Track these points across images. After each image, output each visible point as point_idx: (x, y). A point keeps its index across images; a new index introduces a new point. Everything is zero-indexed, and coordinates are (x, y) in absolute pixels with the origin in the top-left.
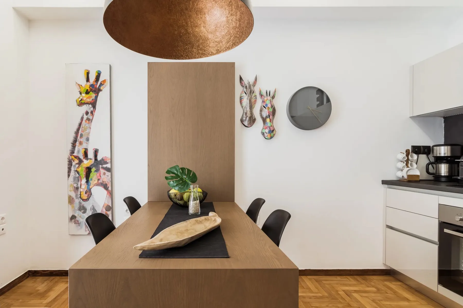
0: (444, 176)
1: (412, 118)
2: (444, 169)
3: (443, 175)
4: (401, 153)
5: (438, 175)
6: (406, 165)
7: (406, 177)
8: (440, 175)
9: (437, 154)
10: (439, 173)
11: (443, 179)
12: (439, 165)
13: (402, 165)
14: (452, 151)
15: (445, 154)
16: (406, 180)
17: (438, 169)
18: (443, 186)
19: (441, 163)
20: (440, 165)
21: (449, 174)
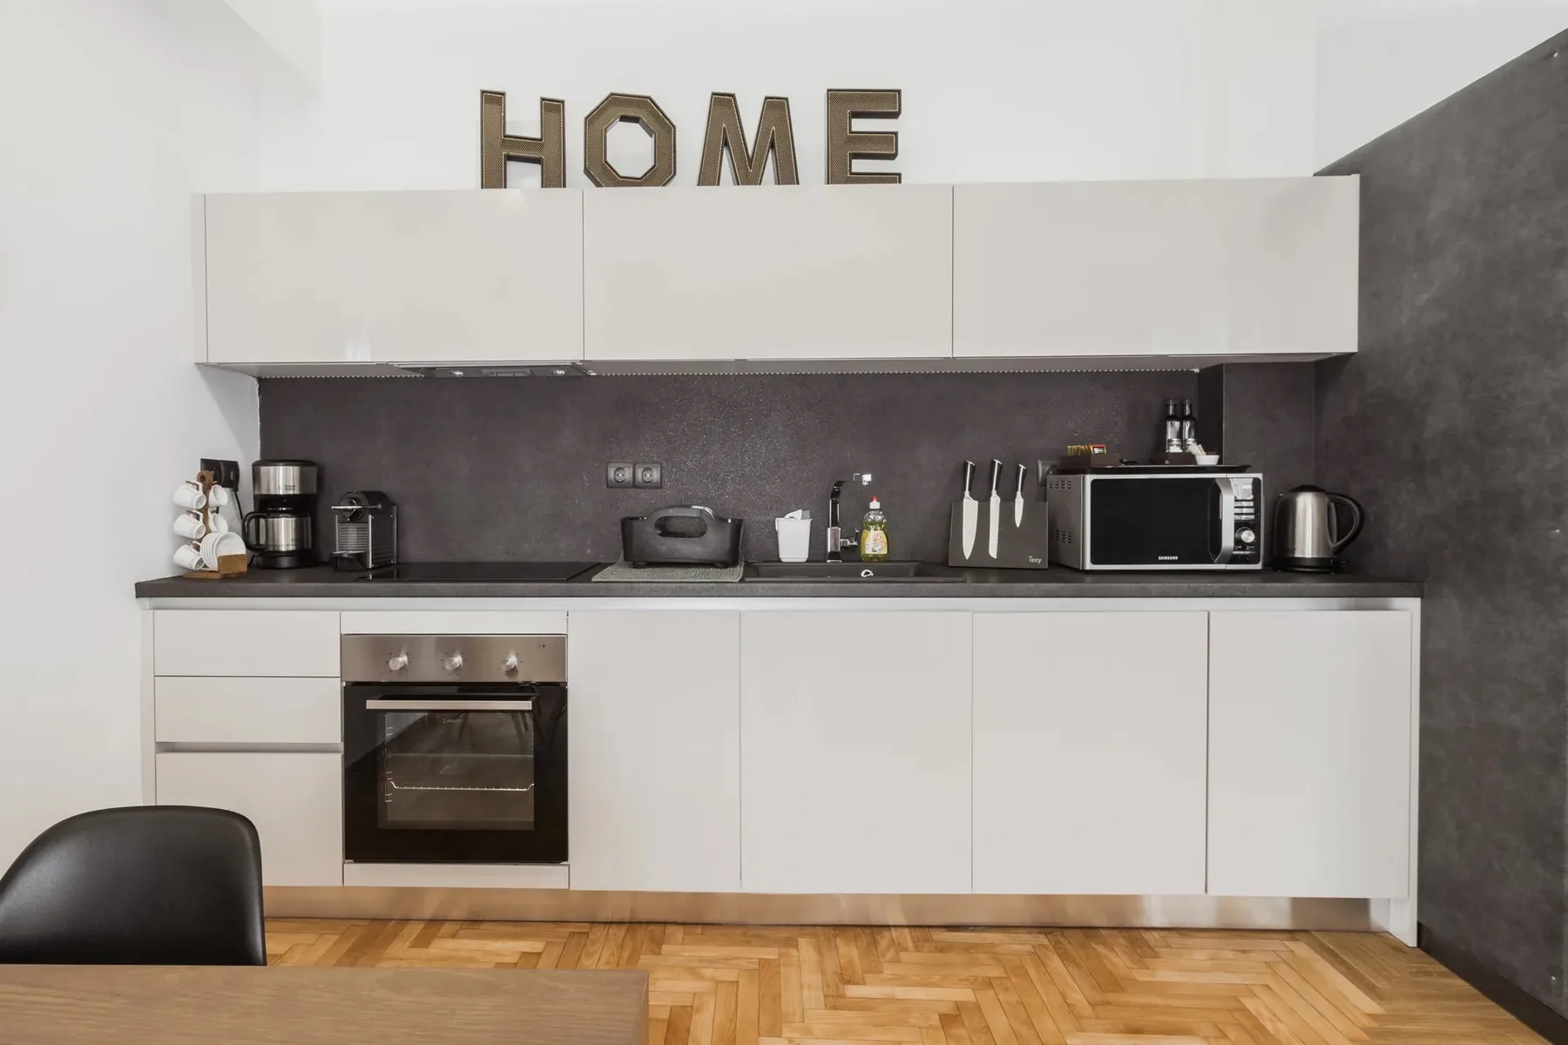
0: (288, 553)
1: (206, 368)
2: (285, 532)
3: (283, 549)
4: (187, 482)
5: (271, 549)
6: (204, 522)
7: (213, 565)
8: (276, 549)
9: (268, 490)
10: (274, 546)
11: (285, 562)
12: (273, 521)
13: (193, 525)
14: (303, 479)
15: (287, 488)
16: (216, 574)
17: (271, 533)
18: (286, 583)
19: (276, 515)
20: (276, 520)
21: (296, 545)
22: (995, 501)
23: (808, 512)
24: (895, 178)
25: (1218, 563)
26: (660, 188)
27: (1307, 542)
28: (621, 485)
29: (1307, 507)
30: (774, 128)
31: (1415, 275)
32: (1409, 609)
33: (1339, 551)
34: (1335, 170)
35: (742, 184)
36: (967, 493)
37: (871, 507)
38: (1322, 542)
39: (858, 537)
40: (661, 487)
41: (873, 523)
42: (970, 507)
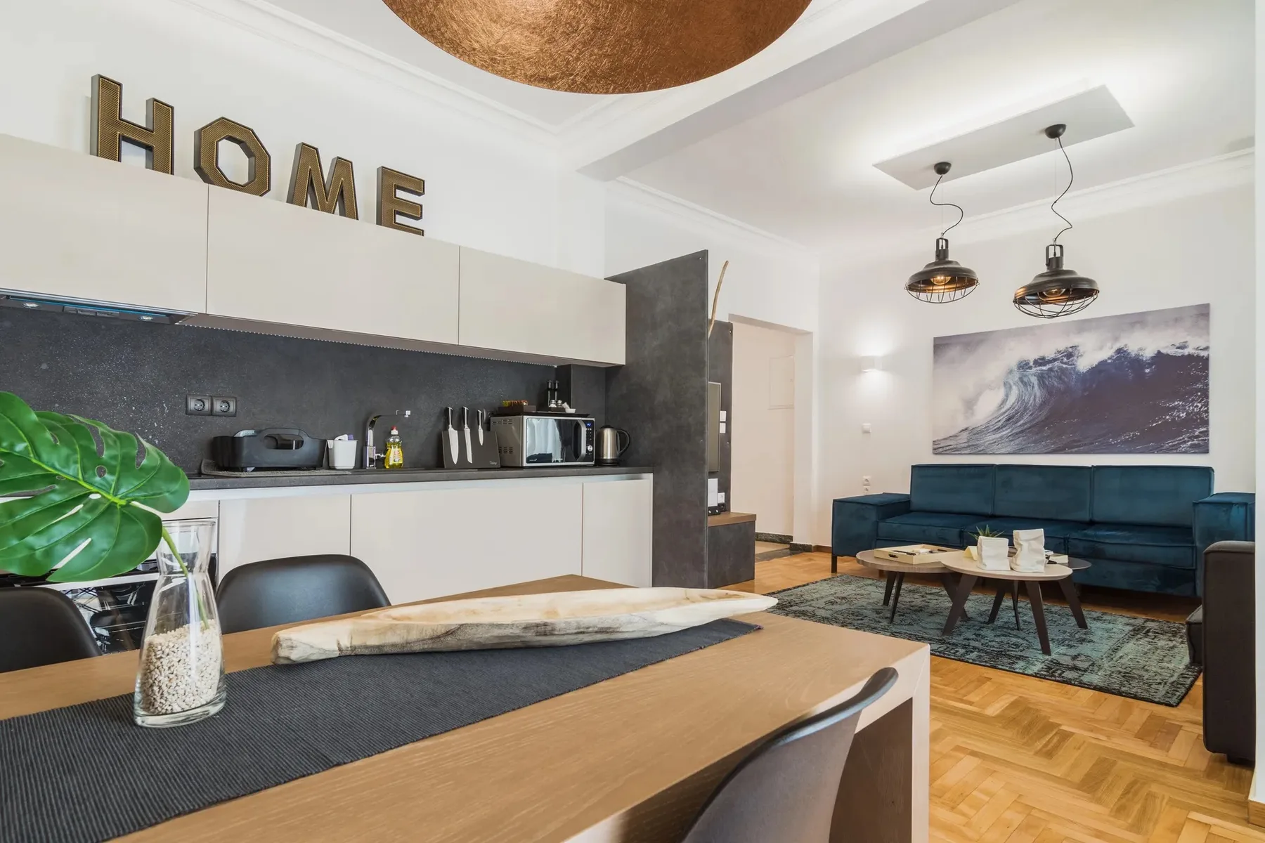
22: (467, 431)
23: (352, 436)
24: (420, 232)
25: (579, 461)
26: (258, 197)
27: (608, 453)
28: (199, 413)
29: (608, 434)
30: (342, 179)
31: (651, 334)
32: (648, 479)
33: (621, 454)
34: (615, 279)
35: (322, 210)
36: (450, 425)
37: (392, 433)
38: (614, 452)
39: (385, 451)
40: (235, 416)
41: (394, 443)
42: (453, 434)
